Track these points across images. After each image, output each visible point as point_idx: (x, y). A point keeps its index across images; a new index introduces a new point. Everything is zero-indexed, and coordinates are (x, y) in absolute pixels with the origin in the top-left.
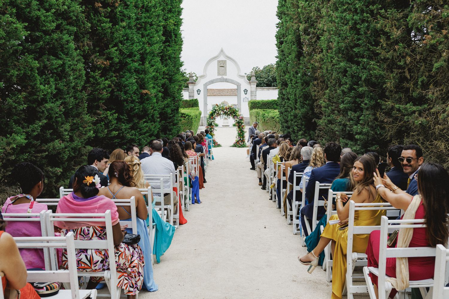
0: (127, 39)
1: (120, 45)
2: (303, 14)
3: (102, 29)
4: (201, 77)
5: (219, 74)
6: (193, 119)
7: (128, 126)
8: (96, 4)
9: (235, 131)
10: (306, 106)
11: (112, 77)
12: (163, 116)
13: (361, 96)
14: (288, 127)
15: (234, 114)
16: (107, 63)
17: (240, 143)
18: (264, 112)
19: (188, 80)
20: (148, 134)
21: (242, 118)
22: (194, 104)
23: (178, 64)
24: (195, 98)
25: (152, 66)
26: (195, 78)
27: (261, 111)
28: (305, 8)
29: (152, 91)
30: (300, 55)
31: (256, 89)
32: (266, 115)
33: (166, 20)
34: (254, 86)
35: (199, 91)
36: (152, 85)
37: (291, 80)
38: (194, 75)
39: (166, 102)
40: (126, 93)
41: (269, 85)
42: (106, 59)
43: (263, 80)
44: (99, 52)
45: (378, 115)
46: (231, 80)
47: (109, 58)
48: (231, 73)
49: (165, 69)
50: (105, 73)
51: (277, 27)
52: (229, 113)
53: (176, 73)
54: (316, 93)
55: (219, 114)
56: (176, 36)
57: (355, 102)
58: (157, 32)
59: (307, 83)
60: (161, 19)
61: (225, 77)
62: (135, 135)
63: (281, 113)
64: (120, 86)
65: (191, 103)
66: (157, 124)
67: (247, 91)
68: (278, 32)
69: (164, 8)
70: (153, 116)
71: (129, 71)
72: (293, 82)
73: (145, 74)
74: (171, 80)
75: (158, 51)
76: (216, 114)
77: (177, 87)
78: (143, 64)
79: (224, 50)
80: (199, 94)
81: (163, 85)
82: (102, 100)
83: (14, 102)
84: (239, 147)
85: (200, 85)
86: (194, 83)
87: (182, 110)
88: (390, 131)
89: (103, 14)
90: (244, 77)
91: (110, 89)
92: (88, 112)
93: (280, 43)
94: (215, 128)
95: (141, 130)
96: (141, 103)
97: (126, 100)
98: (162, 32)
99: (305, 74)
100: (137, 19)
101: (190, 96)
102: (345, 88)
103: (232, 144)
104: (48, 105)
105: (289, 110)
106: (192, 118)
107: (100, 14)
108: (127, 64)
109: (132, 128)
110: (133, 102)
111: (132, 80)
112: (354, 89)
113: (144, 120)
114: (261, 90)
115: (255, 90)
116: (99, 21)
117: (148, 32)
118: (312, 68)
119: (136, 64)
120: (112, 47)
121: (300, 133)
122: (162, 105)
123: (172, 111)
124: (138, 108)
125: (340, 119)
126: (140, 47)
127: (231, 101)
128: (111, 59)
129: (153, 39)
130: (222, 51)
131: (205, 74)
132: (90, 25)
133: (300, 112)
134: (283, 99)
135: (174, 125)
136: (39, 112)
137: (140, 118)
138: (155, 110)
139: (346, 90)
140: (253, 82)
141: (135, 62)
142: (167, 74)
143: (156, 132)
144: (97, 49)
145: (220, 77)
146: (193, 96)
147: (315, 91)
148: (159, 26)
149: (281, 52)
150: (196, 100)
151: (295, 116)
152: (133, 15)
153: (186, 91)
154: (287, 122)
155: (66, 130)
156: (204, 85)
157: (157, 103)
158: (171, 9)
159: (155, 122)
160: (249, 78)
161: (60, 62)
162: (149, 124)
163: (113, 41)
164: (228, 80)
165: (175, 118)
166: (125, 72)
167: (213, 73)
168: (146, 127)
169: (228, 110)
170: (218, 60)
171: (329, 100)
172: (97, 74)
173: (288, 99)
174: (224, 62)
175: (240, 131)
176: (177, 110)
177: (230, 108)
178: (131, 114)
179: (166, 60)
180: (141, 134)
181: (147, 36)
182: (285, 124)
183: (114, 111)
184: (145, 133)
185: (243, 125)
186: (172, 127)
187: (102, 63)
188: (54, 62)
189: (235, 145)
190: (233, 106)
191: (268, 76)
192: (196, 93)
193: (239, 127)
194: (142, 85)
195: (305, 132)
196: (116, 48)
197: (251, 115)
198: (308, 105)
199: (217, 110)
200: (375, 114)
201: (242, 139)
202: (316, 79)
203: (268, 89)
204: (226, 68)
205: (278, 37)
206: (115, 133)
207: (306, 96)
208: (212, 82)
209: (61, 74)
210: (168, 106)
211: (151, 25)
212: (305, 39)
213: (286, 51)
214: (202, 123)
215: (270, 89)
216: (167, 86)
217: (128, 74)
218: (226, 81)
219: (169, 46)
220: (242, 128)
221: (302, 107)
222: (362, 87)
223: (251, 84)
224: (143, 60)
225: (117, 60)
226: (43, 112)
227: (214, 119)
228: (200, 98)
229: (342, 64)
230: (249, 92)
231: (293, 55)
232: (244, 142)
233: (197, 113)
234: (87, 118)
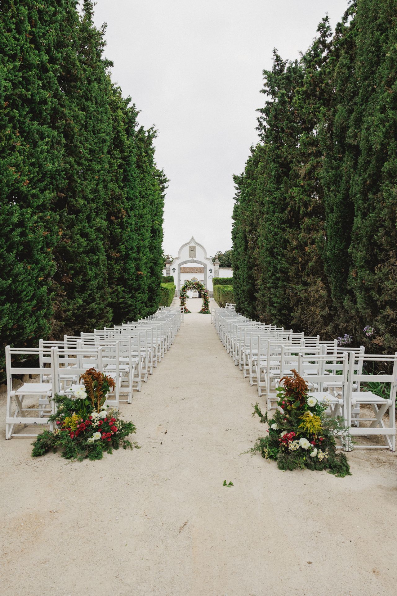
0: (130, 239)
1: (126, 243)
2: (248, 220)
3: (116, 233)
4: (177, 258)
5: (190, 257)
6: (170, 292)
7: (130, 295)
8: (112, 217)
9: (201, 301)
10: (250, 284)
11: (120, 263)
12: (150, 289)
13: (278, 279)
14: (239, 299)
16: (118, 255)
17: (205, 310)
18: (223, 287)
19: (166, 261)
20: (141, 301)
21: (207, 291)
22: (170, 280)
23: (160, 252)
24: (171, 275)
25: (144, 255)
26: (171, 259)
27: (221, 287)
28: (249, 217)
29: (144, 272)
30: (246, 248)
32: (225, 289)
33: (153, 221)
34: (217, 266)
35: (174, 270)
36: (144, 268)
37: (241, 265)
38: (170, 257)
39: (152, 279)
40: (128, 274)
41: (229, 266)
42: (118, 252)
43: (224, 262)
44: (113, 248)
45: (287, 291)
46: (200, 261)
47: (119, 252)
48: (199, 256)
49: (152, 256)
50: (117, 261)
51: (233, 226)
52: (197, 287)
53: (159, 259)
54: (256, 276)
55: (189, 288)
56: (159, 232)
57: (275, 283)
58: (147, 230)
59: (250, 268)
60: (150, 222)
61: (195, 259)
62: (133, 302)
63: (235, 288)
64: (125, 270)
65: (168, 279)
66: (146, 294)
68: (233, 230)
69: (152, 214)
70: (144, 290)
71: (131, 259)
72: (242, 267)
73: (140, 261)
74: (156, 264)
75: (147, 245)
76: (187, 288)
77: (160, 269)
78: (139, 254)
79: (195, 238)
80: (174, 272)
81: (151, 268)
82: (115, 278)
83: (77, 281)
84: (205, 313)
85: (175, 265)
86: (170, 263)
87: (163, 285)
88: (293, 301)
89: (116, 224)
90: (210, 259)
91: (120, 271)
92: (109, 286)
93: (234, 238)
94: (187, 299)
95: (136, 298)
96: (137, 280)
97: (128, 279)
98: (150, 231)
99: (249, 262)
100: (136, 224)
101: (167, 274)
102: (270, 273)
103: (199, 311)
104: (91, 283)
105: (240, 286)
107: (114, 224)
108: (129, 255)
109: (131, 297)
110: (132, 279)
111: (132, 265)
112: (275, 275)
113: (139, 292)
114: (223, 269)
115: (218, 269)
116: (113, 228)
117: (141, 232)
118: (254, 258)
119: (135, 255)
120: (122, 245)
121: (246, 303)
122: (149, 281)
123: (156, 285)
124: (135, 285)
125: (268, 294)
126: (137, 243)
127: (199, 278)
128: (121, 252)
129: (144, 236)
130: (193, 238)
131: (179, 257)
132: (109, 232)
133: (246, 288)
134: (236, 278)
135: (157, 296)
136: (87, 286)
137: (136, 290)
138: (145, 285)
139: (270, 275)
140: (217, 263)
141: (134, 253)
142: (153, 260)
143: (145, 301)
144: (112, 246)
145: (191, 259)
146: (170, 274)
147: (256, 274)
148: (148, 226)
149: (235, 244)
150: (172, 277)
151: (243, 291)
152: (134, 223)
153: (165, 270)
154: (238, 295)
155: (98, 298)
156: (178, 264)
157: (147, 280)
158: (156, 213)
159: (145, 293)
160: (214, 260)
161: (97, 257)
162: (142, 295)
163: (122, 241)
165: (158, 291)
166: (128, 260)
167: (185, 256)
168: (140, 296)
169: (196, 285)
170: (190, 245)
171: (263, 281)
172: (113, 262)
173: (239, 279)
174: (195, 247)
175: (205, 301)
176: (159, 285)
177: (198, 284)
178: (131, 288)
179: (153, 249)
180: (136, 302)
181: (141, 234)
182: (237, 297)
183: (122, 286)
184: (138, 301)
185: (208, 296)
186: (155, 297)
187: (115, 255)
188: (94, 257)
189: (202, 312)
190: (200, 282)
191: (228, 259)
192: (171, 271)
193: (204, 299)
194: (138, 268)
195: (249, 302)
196: (124, 245)
197: (214, 289)
198: (251, 283)
199: (188, 285)
200: (285, 291)
201: (206, 307)
202: (256, 266)
203: (228, 269)
204: (195, 252)
205: (233, 233)
206: (122, 300)
207: (250, 277)
208: (185, 263)
209: (97, 265)
210: (153, 282)
211: (144, 226)
212: (249, 236)
213: (238, 244)
214: (176, 295)
215: (230, 269)
216: (153, 268)
217: (130, 262)
218: (196, 262)
219: (154, 239)
220: (207, 299)
221: (247, 285)
222: (279, 274)
223: (215, 265)
224: (138, 251)
225: (124, 253)
226: (89, 287)
227: (186, 291)
228: (175, 275)
229: (269, 258)
230: (213, 271)
231: (243, 248)
232: (208, 310)
233: (173, 287)
234: (108, 290)
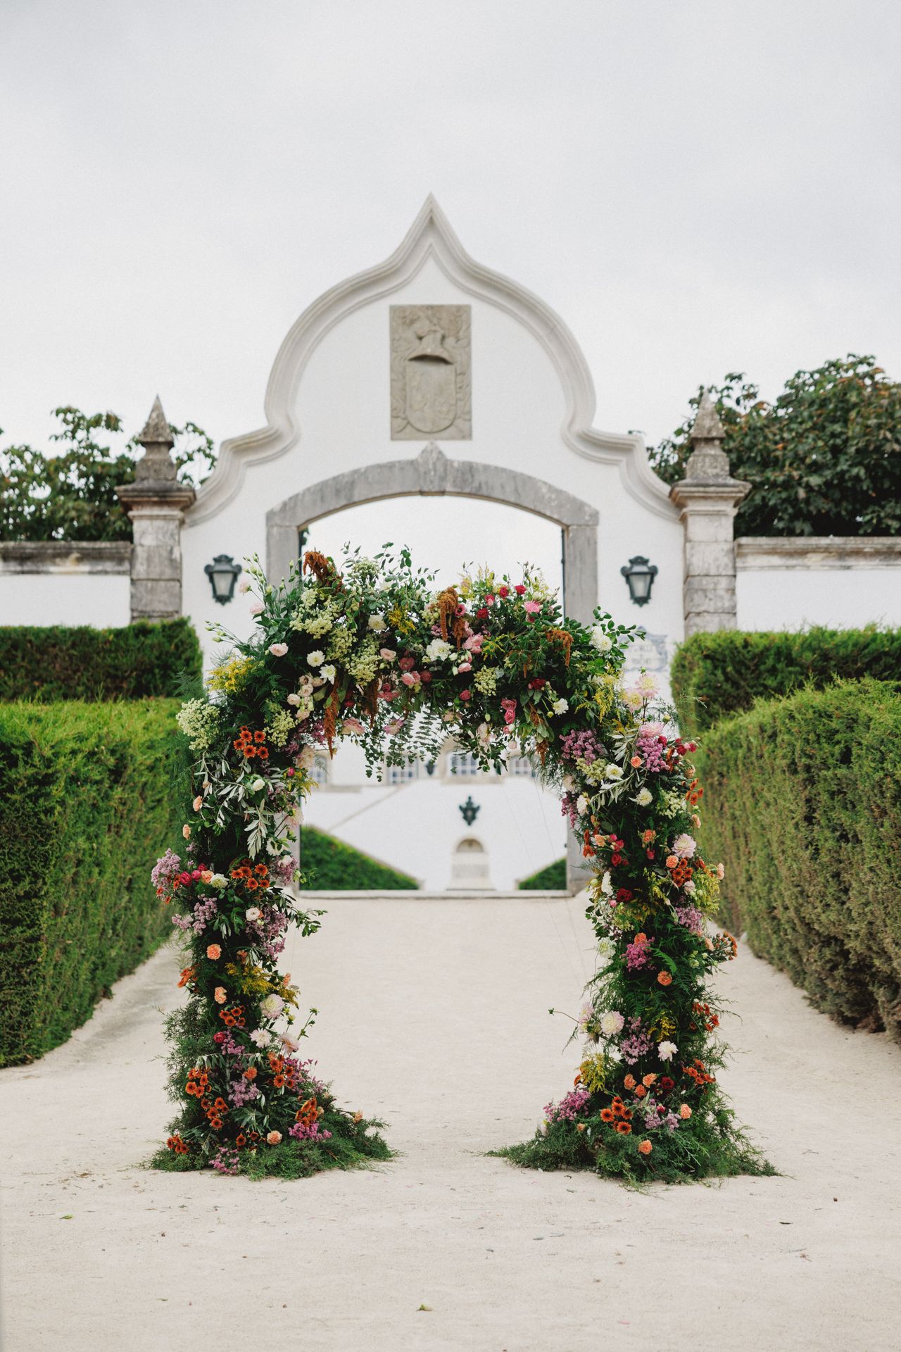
4: (246, 447)
5: (402, 425)
6: (57, 790)
15: (563, 693)
17: (649, 1108)
31: (737, 553)
34: (715, 528)
35: (224, 572)
43: (788, 484)
46: (514, 476)
52: (487, 681)
55: (348, 703)
61: (455, 451)
65: (125, 661)
67: (653, 572)
76: (303, 699)
80: (222, 599)
84: (638, 1168)
90: (623, 447)
94: (298, 895)
101: (140, 615)
106: (48, 780)
114: (776, 560)
115: (726, 560)
130: (431, 223)
131: (280, 423)
140: (705, 493)
145: (411, 450)
146: (169, 616)
153: (109, 566)
156: (270, 516)
160: (672, 463)
164: (480, 478)
169: (473, 643)
174: (453, 322)
175: (641, 942)
177: (500, 618)
185: (686, 845)
190: (545, 593)
191: (836, 451)
192: (196, 586)
199: (324, 643)
201: (667, 1050)
203: (843, 554)
204: (464, 373)
208: (341, 493)
215: (857, 553)
218: (469, 483)
220: (680, 898)
223: (692, 507)
227: (287, 762)
